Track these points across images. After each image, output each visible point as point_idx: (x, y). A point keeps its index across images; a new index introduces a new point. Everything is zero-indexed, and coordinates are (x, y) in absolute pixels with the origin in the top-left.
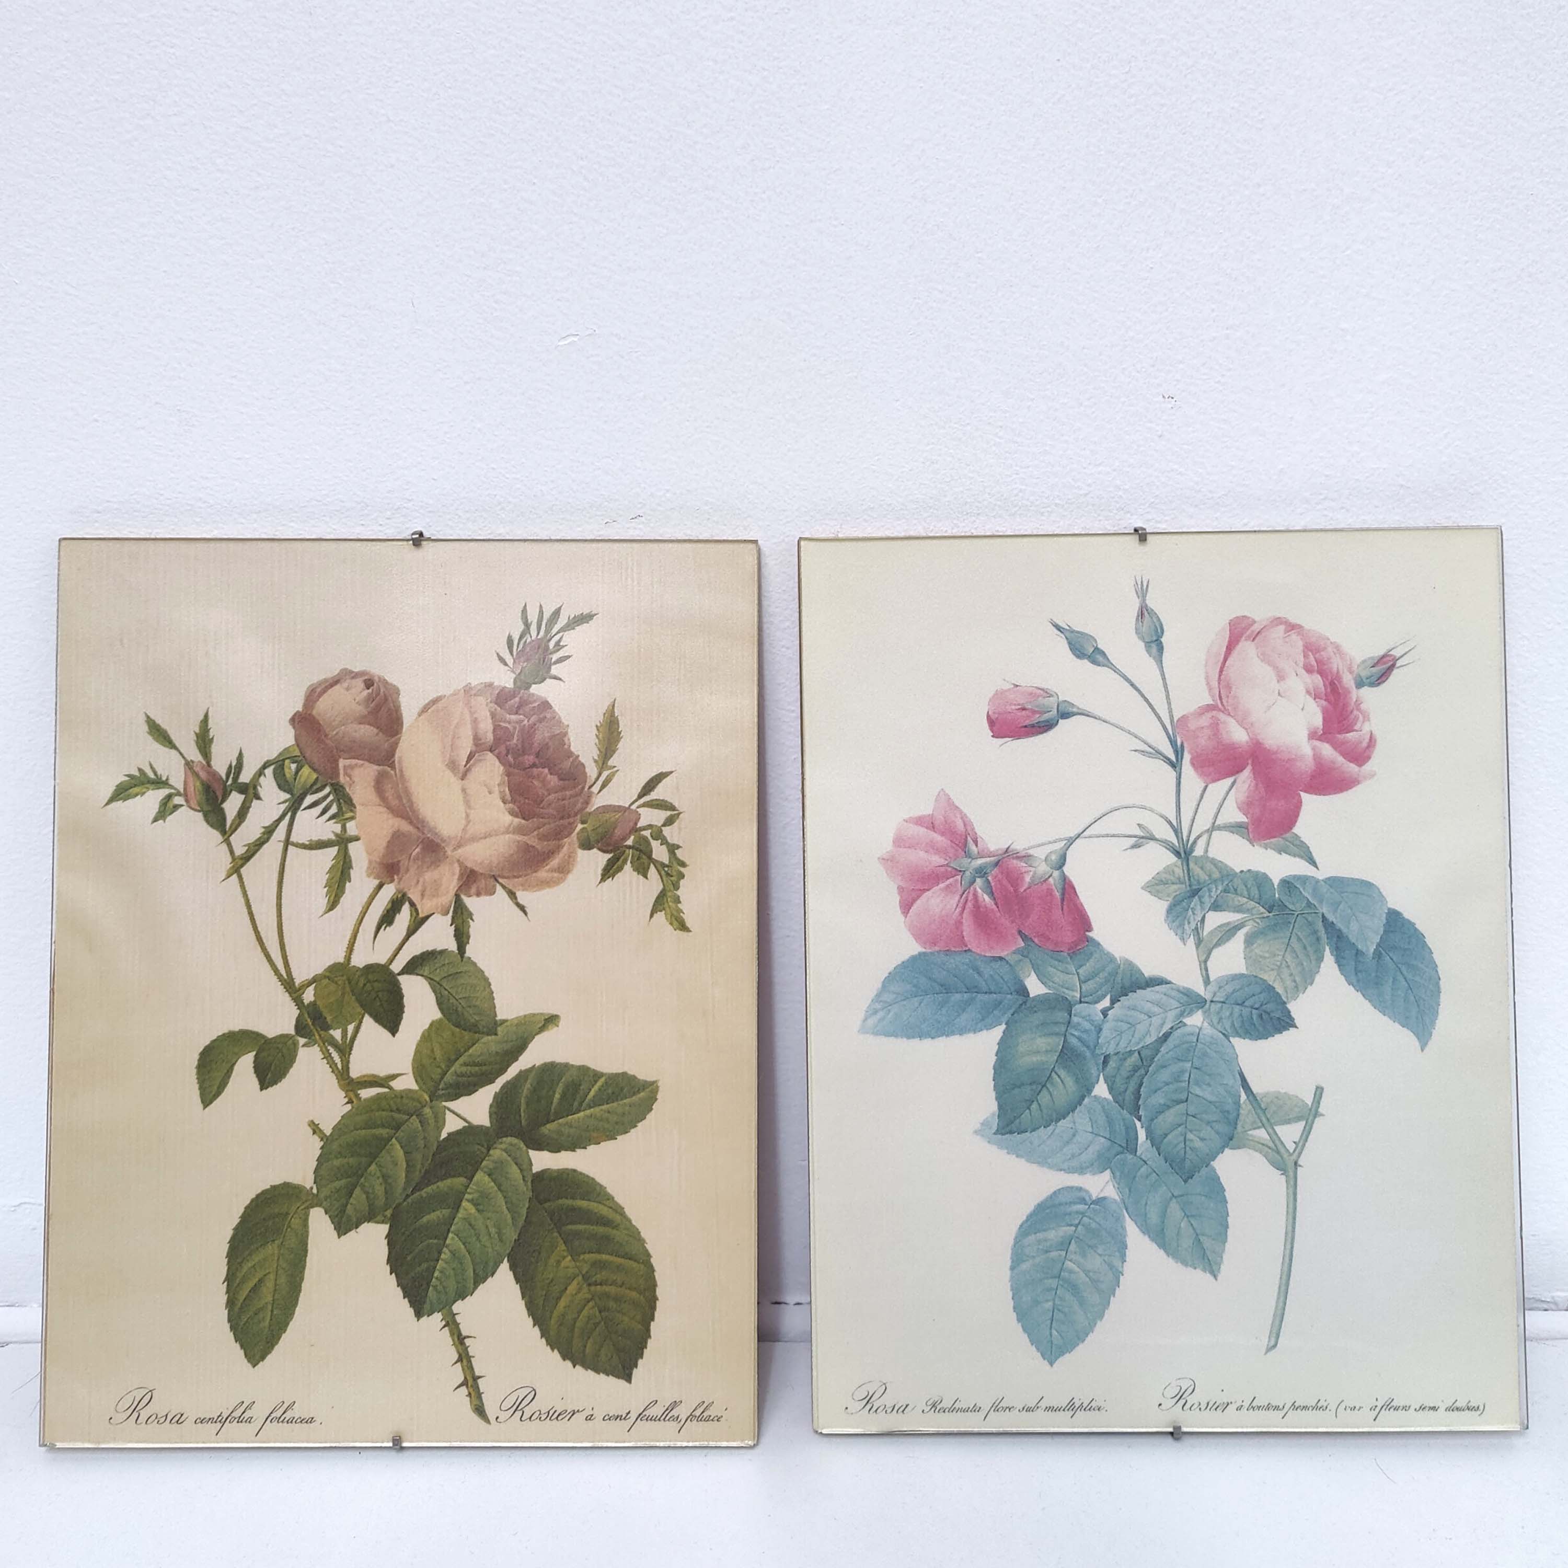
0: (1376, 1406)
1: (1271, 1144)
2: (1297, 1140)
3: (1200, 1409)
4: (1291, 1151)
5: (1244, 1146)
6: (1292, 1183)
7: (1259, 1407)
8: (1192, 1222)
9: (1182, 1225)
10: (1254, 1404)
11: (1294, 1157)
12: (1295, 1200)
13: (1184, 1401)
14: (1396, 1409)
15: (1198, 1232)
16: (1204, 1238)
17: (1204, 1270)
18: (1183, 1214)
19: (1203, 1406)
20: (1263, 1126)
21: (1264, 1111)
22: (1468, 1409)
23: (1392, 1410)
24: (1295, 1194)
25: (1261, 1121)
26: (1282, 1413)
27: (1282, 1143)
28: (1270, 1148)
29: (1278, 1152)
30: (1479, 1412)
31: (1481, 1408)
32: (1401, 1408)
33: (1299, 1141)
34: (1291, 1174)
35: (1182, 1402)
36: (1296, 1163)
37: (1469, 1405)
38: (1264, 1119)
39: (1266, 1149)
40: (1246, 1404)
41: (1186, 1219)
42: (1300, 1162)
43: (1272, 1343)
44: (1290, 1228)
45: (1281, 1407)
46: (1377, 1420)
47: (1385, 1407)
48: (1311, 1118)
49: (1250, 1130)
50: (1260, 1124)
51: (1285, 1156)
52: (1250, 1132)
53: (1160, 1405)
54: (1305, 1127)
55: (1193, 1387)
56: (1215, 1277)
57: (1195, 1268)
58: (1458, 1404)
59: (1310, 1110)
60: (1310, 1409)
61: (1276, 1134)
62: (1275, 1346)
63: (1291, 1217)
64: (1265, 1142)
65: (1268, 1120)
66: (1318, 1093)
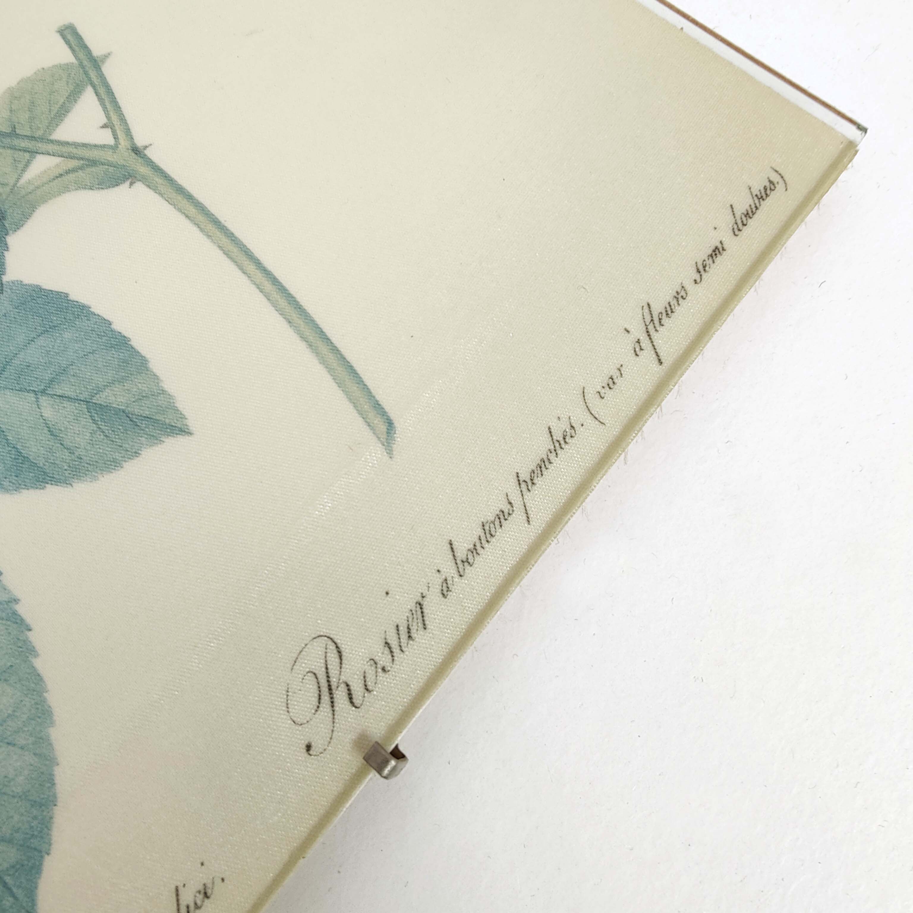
0: (638, 342)
1: (72, 164)
2: (104, 120)
3: (384, 669)
4: (111, 141)
5: (33, 208)
6: (159, 180)
7: (474, 550)
8: (59, 392)
9: (48, 413)
10: (461, 554)
11: (124, 143)
12: (189, 197)
13: (343, 687)
14: (669, 311)
15: (84, 396)
16: (104, 395)
17: (155, 440)
18: (31, 397)
19: (384, 659)
20: (34, 153)
21: (13, 134)
22: (761, 198)
23: (665, 320)
24: (180, 190)
25: (25, 150)
26: (518, 516)
27: (85, 145)
28: (74, 170)
29: (93, 163)
30: (780, 187)
31: (775, 178)
32: (674, 302)
33: (108, 117)
34: (143, 170)
35: (340, 695)
36: (136, 151)
37: (755, 192)
38: (24, 144)
39: (72, 176)
40: (449, 570)
41: (44, 401)
42: (140, 142)
43: (383, 428)
44: (225, 241)
45: (506, 508)
46: (663, 360)
47: (651, 327)
48: (93, 74)
49: (18, 179)
50: (27, 155)
51: (109, 156)
52: (22, 181)
53: (309, 747)
54: (97, 94)
55: (332, 647)
56: (184, 431)
57: (137, 454)
58: (740, 209)
59: (81, 65)
60: (552, 457)
61: (67, 144)
62: (390, 424)
63: (210, 227)
64: (57, 172)
65: (32, 138)
66: (69, 37)
